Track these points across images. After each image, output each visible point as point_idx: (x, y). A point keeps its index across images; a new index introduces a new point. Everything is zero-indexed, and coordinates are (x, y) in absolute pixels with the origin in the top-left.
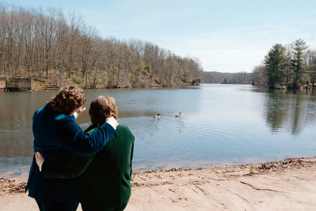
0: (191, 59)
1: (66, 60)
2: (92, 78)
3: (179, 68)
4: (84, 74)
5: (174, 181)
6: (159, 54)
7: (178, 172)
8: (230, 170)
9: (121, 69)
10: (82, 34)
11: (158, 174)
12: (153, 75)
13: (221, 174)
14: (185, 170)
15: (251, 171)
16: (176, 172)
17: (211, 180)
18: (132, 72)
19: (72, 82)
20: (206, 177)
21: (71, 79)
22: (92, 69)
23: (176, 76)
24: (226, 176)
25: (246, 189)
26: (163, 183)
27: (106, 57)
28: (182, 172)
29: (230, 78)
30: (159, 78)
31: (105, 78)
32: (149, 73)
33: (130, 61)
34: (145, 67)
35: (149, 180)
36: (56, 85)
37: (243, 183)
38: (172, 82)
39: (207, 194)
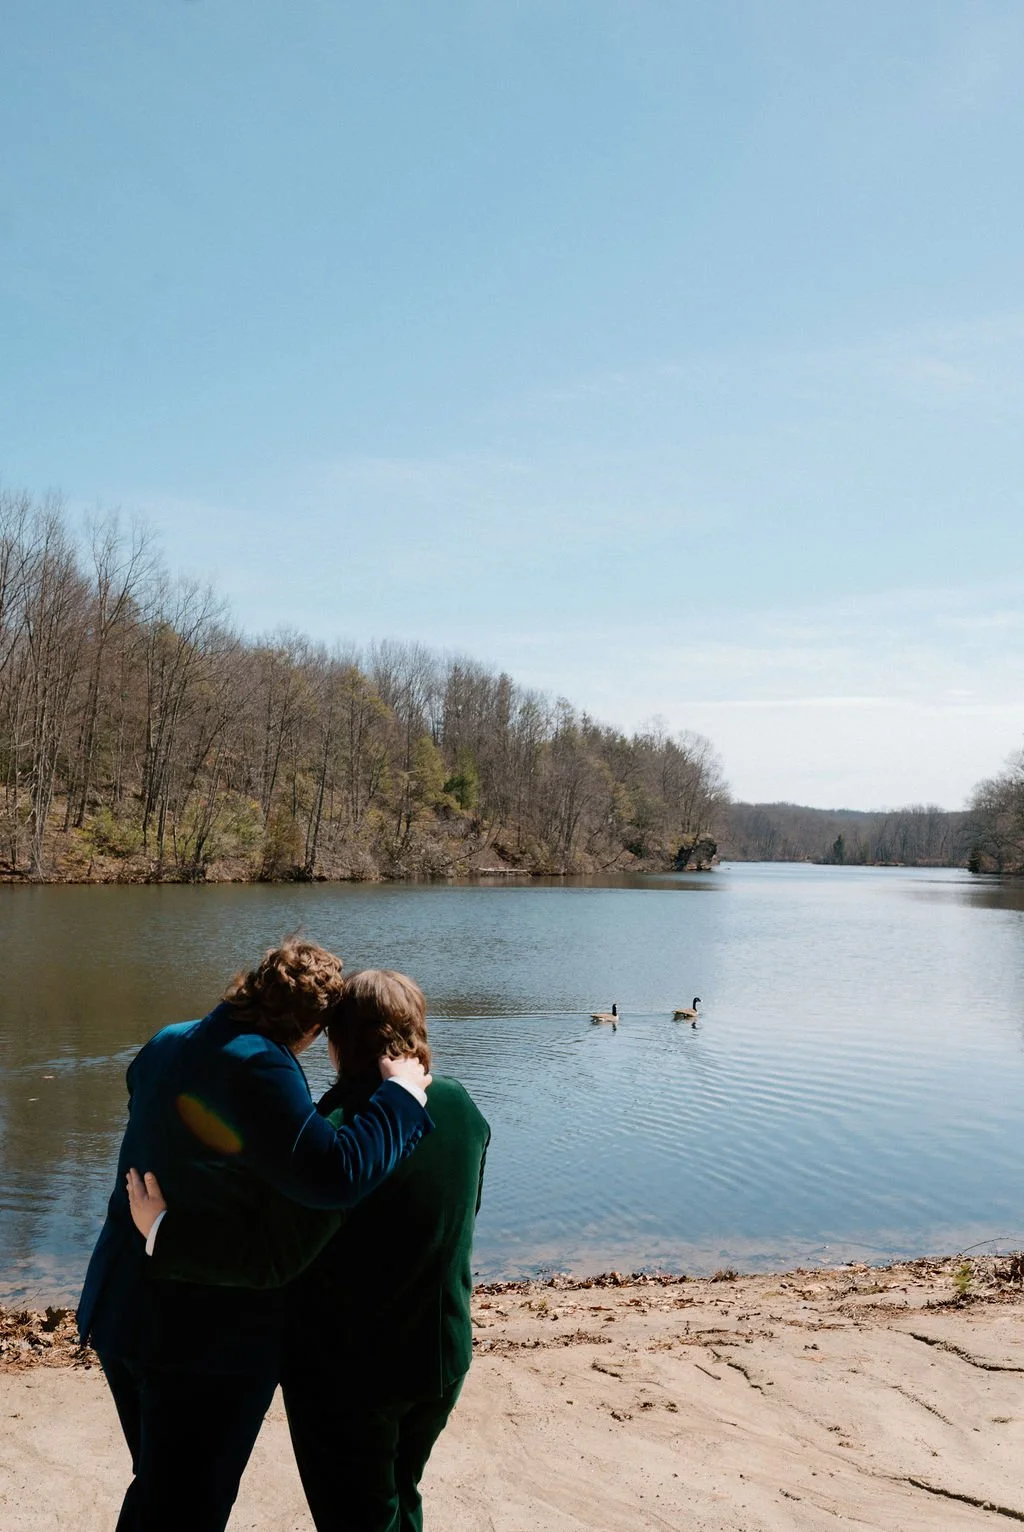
0: (669, 743)
1: (68, 743)
2: (190, 830)
3: (610, 787)
4: (151, 808)
5: (611, 1330)
6: (516, 717)
7: (629, 1293)
8: (867, 1285)
9: (331, 787)
10: (147, 618)
11: (536, 1299)
12: (485, 817)
13: (826, 1302)
14: (660, 1280)
15: (964, 1287)
16: (617, 1289)
17: (781, 1325)
18: (383, 804)
19: (88, 847)
20: (754, 1311)
21: (86, 835)
22: (191, 786)
23: (597, 823)
24: (849, 1309)
25: (937, 1366)
26: (565, 1340)
27: (260, 728)
28: (644, 1292)
29: (864, 837)
30: (515, 835)
31: (253, 829)
32: (467, 808)
33: (375, 748)
34: (448, 778)
35: (497, 1325)
36: (13, 862)
37: (924, 1339)
38: (578, 854)
39: (766, 1388)
